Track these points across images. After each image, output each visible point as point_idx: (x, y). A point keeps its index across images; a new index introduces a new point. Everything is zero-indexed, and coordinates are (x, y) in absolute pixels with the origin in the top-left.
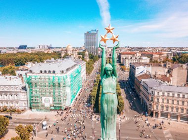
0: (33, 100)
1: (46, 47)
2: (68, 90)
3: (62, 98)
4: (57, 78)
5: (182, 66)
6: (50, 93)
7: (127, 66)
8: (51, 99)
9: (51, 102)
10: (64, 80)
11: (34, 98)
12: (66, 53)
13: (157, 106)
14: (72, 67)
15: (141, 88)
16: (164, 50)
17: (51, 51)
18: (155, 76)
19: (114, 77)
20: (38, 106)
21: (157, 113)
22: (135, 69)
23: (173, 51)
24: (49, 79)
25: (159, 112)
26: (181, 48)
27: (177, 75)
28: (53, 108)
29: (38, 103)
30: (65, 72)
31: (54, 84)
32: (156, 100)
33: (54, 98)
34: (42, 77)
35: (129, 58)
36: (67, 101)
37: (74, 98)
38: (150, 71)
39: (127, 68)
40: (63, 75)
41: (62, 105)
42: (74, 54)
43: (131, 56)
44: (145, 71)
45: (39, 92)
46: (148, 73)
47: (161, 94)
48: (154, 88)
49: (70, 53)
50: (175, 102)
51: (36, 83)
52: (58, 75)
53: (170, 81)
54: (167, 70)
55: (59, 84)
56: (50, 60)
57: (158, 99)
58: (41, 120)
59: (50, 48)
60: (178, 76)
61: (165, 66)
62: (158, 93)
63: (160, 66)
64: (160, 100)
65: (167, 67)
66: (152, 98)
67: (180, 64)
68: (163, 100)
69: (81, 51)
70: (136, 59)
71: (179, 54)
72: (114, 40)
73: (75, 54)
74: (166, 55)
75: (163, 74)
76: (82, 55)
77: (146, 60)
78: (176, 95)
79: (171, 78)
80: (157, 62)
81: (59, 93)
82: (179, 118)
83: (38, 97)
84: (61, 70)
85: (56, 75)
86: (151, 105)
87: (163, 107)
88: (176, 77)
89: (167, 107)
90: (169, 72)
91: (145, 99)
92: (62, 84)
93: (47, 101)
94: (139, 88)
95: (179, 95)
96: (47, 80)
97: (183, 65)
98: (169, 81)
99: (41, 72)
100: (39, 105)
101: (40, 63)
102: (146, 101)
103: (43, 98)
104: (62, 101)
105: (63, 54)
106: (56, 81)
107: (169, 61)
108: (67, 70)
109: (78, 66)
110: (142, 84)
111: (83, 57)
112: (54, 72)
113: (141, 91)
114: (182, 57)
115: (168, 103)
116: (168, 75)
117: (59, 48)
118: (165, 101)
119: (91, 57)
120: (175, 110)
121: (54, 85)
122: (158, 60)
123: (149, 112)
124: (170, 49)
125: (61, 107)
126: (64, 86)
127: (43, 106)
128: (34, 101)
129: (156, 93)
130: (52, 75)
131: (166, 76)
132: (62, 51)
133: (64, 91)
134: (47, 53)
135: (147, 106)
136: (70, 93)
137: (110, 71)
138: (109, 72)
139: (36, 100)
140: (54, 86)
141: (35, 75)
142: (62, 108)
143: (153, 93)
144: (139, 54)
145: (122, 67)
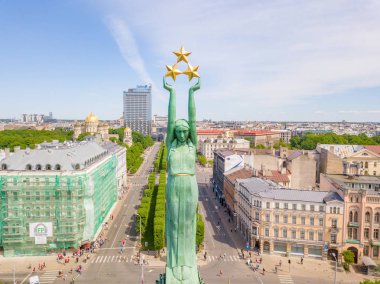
0: (7, 230)
1: (39, 118)
2: (89, 206)
3: (75, 224)
4: (65, 180)
5: (306, 154)
6: (48, 213)
7: (209, 156)
8: (49, 225)
9: (50, 233)
10: (80, 183)
11: (10, 226)
12: (84, 130)
13: (267, 230)
14: (98, 158)
15: (237, 197)
16: (275, 127)
17: (51, 127)
18: (261, 173)
19: (191, 144)
20: (19, 244)
21: (267, 243)
22: (223, 160)
23: (290, 128)
24: (47, 182)
25: (271, 242)
26: (305, 125)
27: (298, 170)
28: (53, 246)
29: (19, 236)
30: (82, 167)
31: (57, 193)
32: (264, 218)
33: (57, 224)
34: (31, 180)
35: (212, 140)
36: (86, 228)
37: (101, 222)
38: (252, 164)
39: (208, 160)
40: (79, 173)
41: (76, 239)
42: (102, 132)
43: (216, 137)
44: (242, 164)
45: (24, 211)
46: (247, 168)
47: (273, 205)
48: (260, 194)
49: (92, 130)
50: (299, 221)
51: (15, 193)
52: (68, 173)
53: (288, 182)
54: (281, 162)
55: (69, 192)
56: (49, 144)
57: (268, 216)
58: (25, 275)
59: (49, 120)
60: (301, 173)
61: (278, 154)
62: (268, 203)
63: (268, 154)
64: (272, 218)
65: (282, 155)
66: (257, 214)
67: (304, 151)
68: (277, 216)
69: (116, 127)
70: (225, 142)
71: (300, 134)
72: (192, 75)
73: (104, 132)
74: (279, 136)
75: (275, 168)
76: (117, 135)
77: (242, 143)
78: (299, 207)
79: (290, 177)
80: (263, 147)
81: (69, 213)
82: (306, 250)
83: (19, 223)
84: (75, 163)
85: (64, 174)
86: (255, 228)
87: (276, 230)
88: (297, 174)
89: (285, 231)
90: (285, 165)
91: (244, 217)
92: (75, 194)
93: (42, 232)
94: (232, 198)
95: (304, 206)
96: (42, 185)
97: (309, 151)
98: (286, 182)
99: (29, 168)
100: (22, 241)
101: (28, 150)
102: (246, 220)
103: (32, 226)
104: (75, 231)
105: (78, 132)
106: (63, 186)
107: (284, 146)
108: (88, 163)
109: (110, 156)
110: (238, 188)
111: (121, 140)
112: (58, 168)
113: (236, 202)
114: (305, 139)
115: (286, 222)
116: (284, 171)
117: (70, 121)
118: (281, 219)
119: (137, 139)
120: (298, 235)
121: (58, 195)
122: (265, 145)
123: (253, 244)
124: (285, 125)
125: (72, 243)
126: (80, 198)
127: (31, 242)
128: (10, 233)
129: (264, 205)
130: (53, 173)
131: (280, 173)
132: (76, 126)
133: (81, 207)
134: (43, 131)
135: (247, 231)
136: (93, 212)
137: (184, 131)
138: (183, 135)
139: (14, 230)
140: (57, 198)
141: (14, 174)
142: (75, 246)
143: (258, 205)
144: (229, 133)
145: (200, 157)
